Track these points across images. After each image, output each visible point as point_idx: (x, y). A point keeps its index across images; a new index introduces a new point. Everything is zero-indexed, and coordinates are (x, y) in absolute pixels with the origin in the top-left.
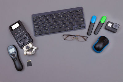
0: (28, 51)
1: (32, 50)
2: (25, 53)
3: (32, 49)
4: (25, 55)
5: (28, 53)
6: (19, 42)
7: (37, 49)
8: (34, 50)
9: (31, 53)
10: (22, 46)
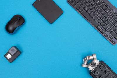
0: (92, 60)
1: (87, 62)
2: (95, 56)
3: (88, 64)
4: (95, 54)
5: (91, 58)
6: (107, 68)
7: (81, 65)
8: (86, 62)
9: (87, 58)
10: (101, 65)
